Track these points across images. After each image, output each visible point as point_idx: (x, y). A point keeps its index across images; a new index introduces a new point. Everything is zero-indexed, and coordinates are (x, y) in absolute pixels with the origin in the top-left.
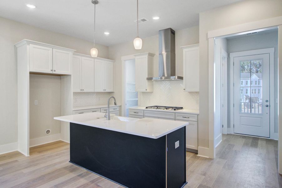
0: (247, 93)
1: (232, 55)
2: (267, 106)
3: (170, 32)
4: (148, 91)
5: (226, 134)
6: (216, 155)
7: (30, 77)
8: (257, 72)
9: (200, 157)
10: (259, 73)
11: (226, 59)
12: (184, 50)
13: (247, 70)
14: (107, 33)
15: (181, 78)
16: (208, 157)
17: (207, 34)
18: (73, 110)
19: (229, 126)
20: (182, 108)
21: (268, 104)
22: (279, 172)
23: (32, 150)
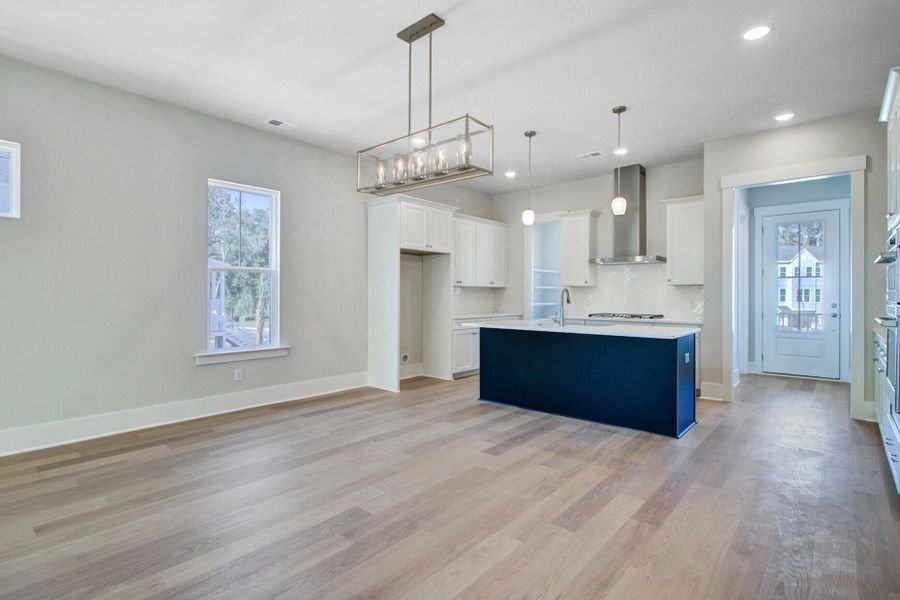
0: (783, 299)
1: (759, 212)
2: (835, 316)
3: (638, 171)
4: (589, 284)
5: (746, 372)
6: (736, 398)
7: (402, 259)
8: (812, 242)
9: (704, 400)
10: (818, 244)
11: (746, 221)
12: (670, 208)
13: (783, 237)
14: (511, 175)
15: (662, 259)
16: (720, 400)
17: (719, 182)
18: (454, 317)
19: (751, 357)
20: (661, 316)
21: (836, 311)
22: (851, 416)
23: (405, 384)
